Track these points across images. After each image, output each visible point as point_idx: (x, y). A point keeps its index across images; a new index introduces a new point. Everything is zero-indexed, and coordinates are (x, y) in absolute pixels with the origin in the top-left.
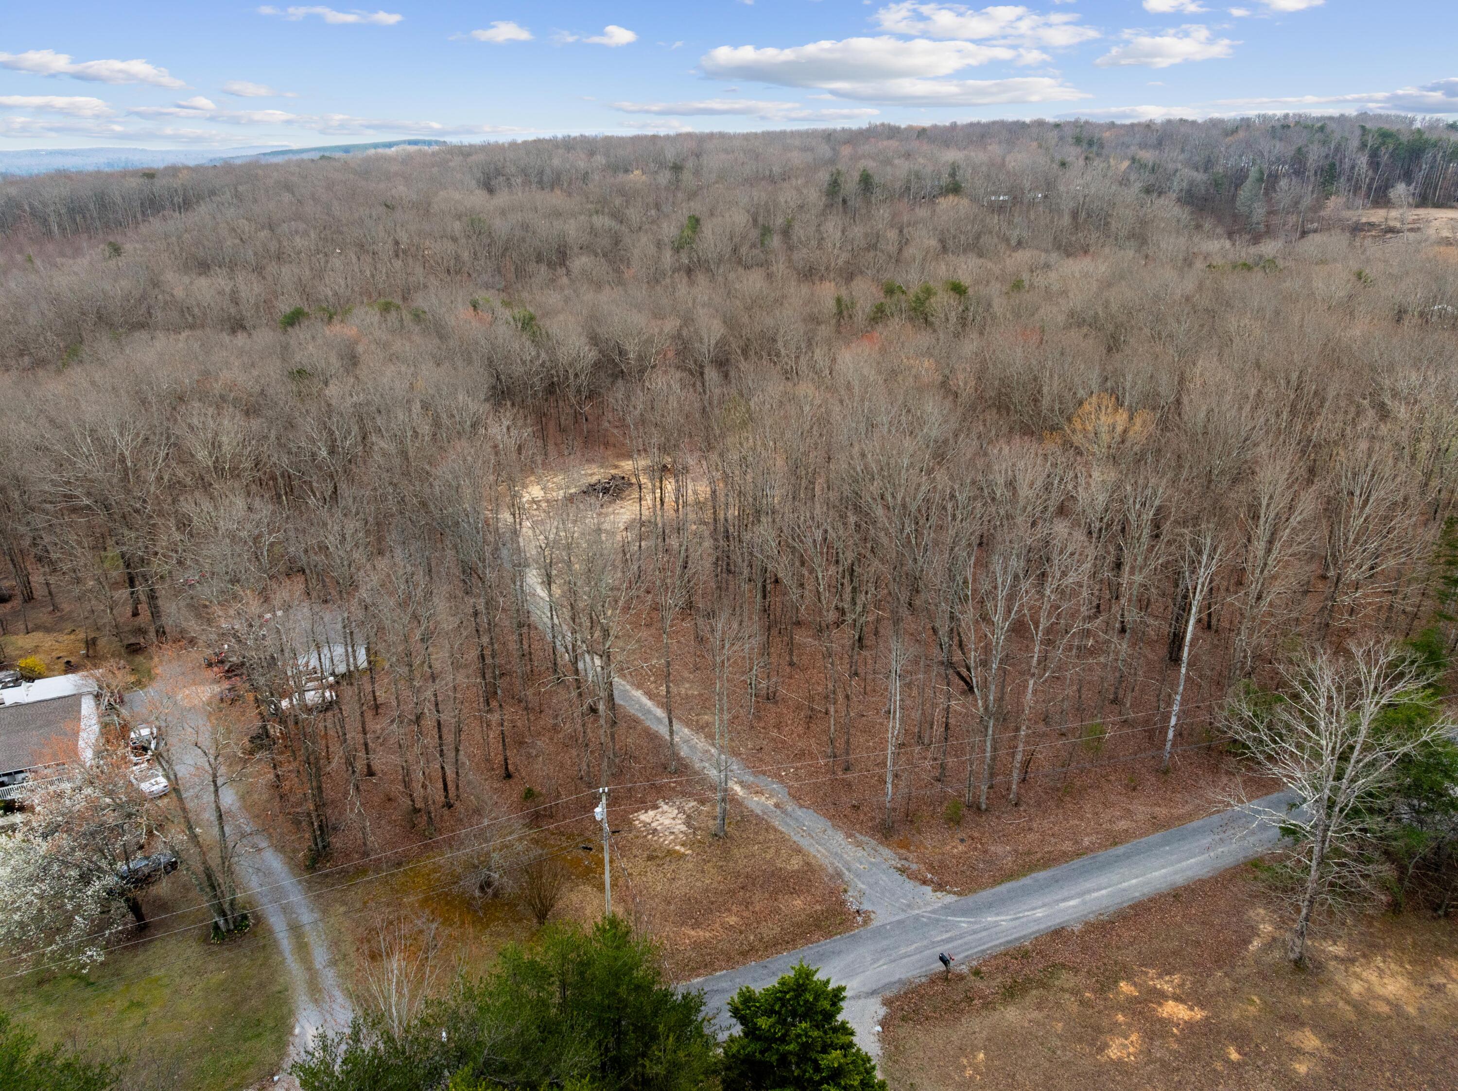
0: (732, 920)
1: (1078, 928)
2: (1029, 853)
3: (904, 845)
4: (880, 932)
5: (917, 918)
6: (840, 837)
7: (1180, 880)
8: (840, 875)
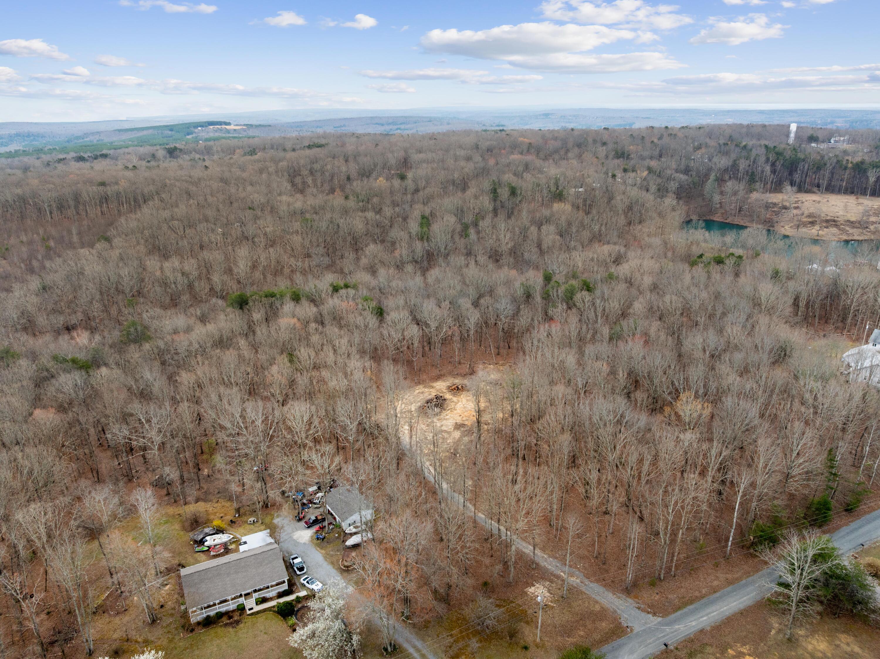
0: (582, 633)
1: (709, 628)
2: (683, 598)
3: (636, 597)
4: (637, 634)
5: (650, 628)
6: (610, 595)
7: (742, 607)
8: (615, 611)
